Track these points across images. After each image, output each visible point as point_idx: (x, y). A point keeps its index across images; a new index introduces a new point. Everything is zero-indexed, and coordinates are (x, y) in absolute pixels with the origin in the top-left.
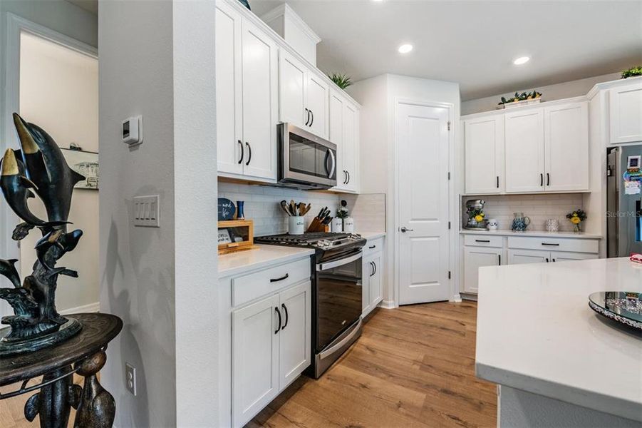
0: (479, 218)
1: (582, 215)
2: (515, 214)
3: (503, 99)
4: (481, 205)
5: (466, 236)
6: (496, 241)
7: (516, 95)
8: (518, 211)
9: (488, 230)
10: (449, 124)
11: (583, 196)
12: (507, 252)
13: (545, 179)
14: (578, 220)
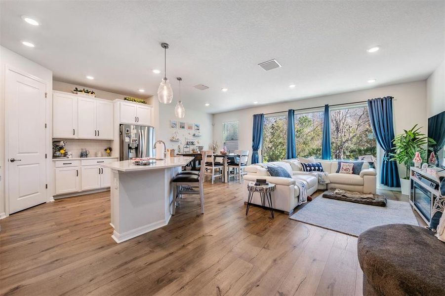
0: (62, 151)
1: (110, 149)
2: (82, 149)
3: (76, 89)
4: (63, 144)
5: (56, 162)
6: (74, 163)
7: (84, 89)
8: (83, 148)
9: (68, 158)
10: (46, 94)
11: (110, 141)
12: (81, 168)
13: (97, 133)
14: (109, 151)
